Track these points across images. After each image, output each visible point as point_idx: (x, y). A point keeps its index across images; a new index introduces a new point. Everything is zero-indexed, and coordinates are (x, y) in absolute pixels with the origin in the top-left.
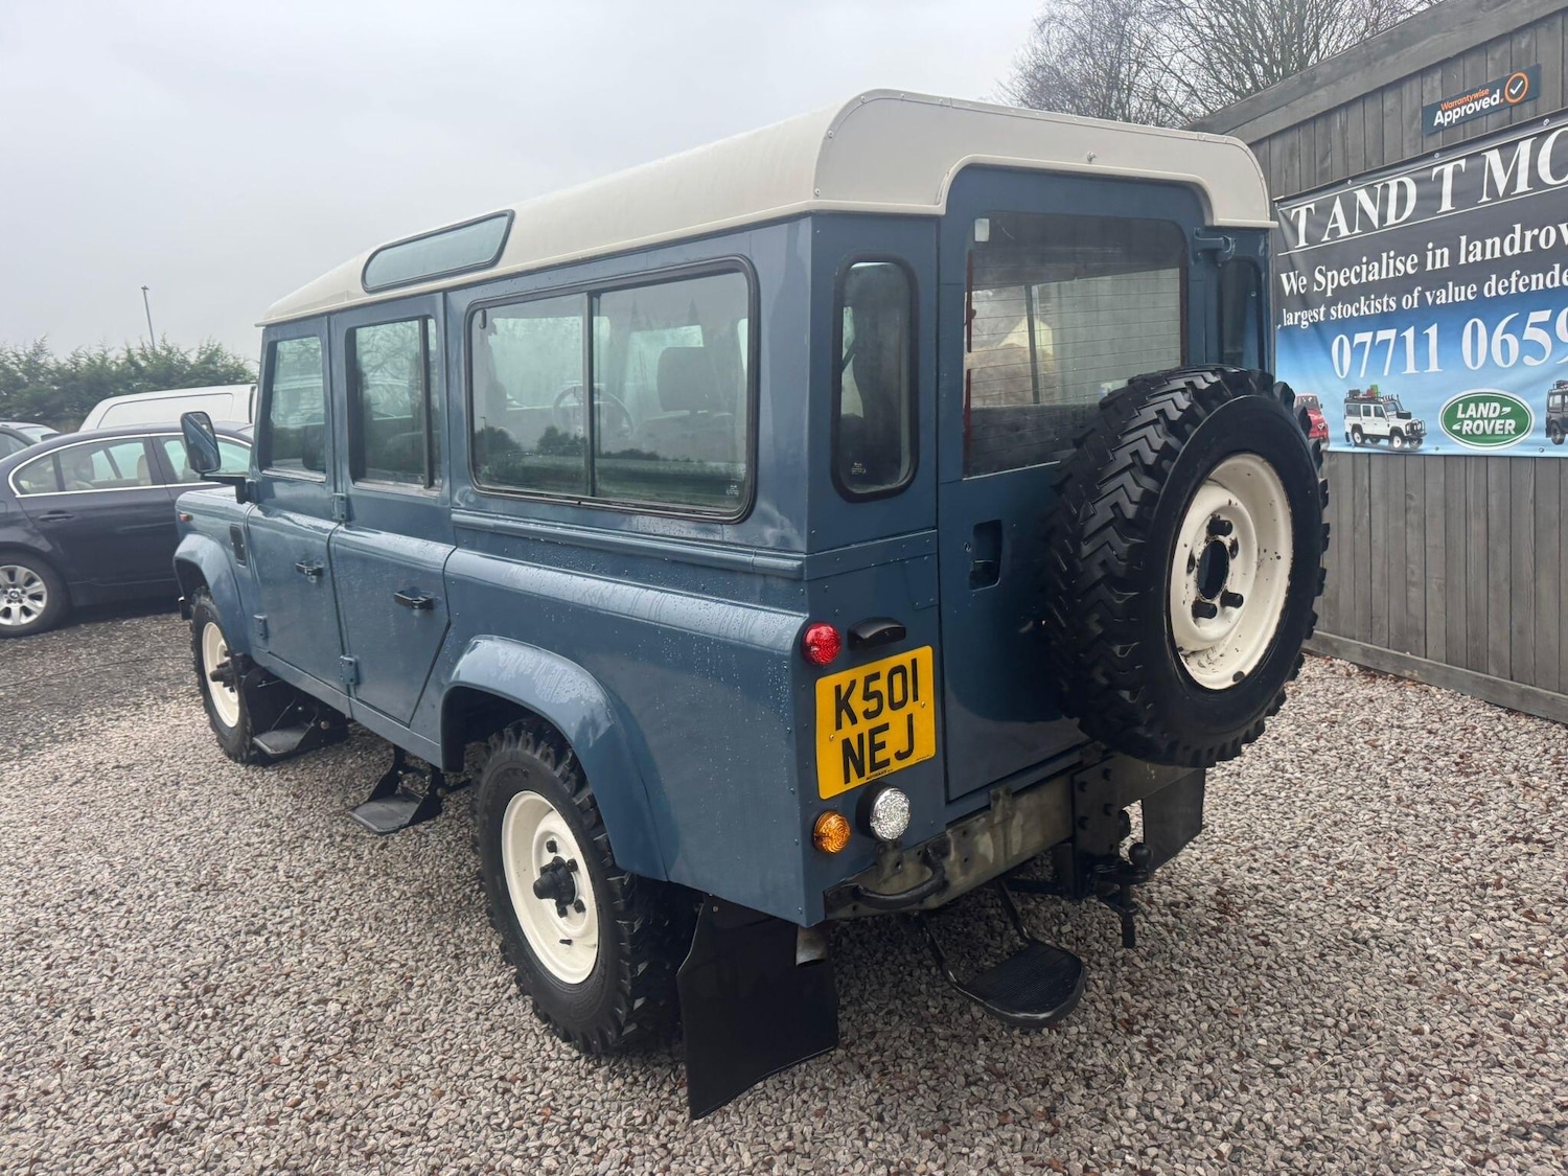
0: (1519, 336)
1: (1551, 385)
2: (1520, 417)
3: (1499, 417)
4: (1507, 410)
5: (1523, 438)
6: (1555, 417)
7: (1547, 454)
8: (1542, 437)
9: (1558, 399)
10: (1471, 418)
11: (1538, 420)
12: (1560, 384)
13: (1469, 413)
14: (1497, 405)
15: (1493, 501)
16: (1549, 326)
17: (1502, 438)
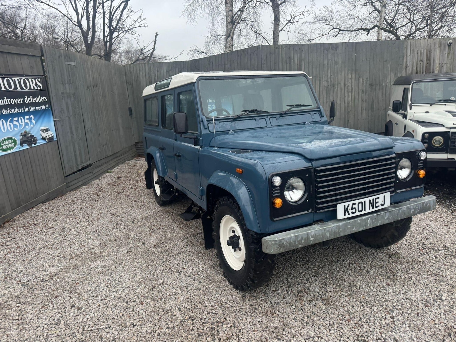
0: (13, 123)
1: (20, 134)
2: (15, 142)
3: (11, 143)
4: (12, 141)
5: (16, 147)
6: (21, 141)
7: (21, 149)
8: (19, 146)
9: (22, 137)
10: (5, 145)
11: (18, 142)
12: (21, 133)
13: (4, 143)
14: (10, 140)
15: (12, 163)
16: (17, 121)
17: (12, 148)
